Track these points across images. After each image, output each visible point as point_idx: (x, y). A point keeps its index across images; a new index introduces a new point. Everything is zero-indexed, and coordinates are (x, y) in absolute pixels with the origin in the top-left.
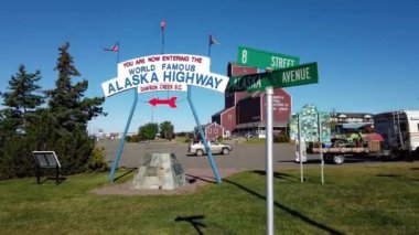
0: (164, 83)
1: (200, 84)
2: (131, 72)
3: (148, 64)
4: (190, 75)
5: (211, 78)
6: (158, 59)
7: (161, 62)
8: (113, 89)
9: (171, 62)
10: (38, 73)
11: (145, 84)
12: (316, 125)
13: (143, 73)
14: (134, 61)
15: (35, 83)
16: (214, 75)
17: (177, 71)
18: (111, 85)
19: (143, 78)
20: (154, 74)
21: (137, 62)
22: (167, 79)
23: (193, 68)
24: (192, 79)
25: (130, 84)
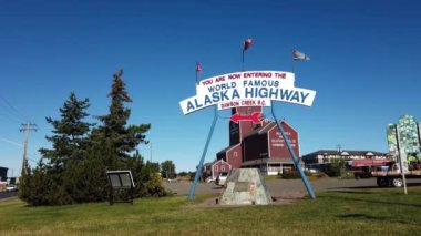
0: (247, 99)
1: (285, 99)
2: (211, 90)
3: (228, 81)
4: (274, 91)
5: (297, 93)
6: (238, 76)
7: (242, 79)
8: (192, 107)
9: (253, 79)
10: (87, 100)
11: (226, 101)
12: (415, 135)
13: (224, 90)
14: (214, 79)
15: (84, 111)
16: (300, 90)
17: (259, 88)
18: (189, 103)
19: (224, 95)
20: (235, 91)
21: (217, 80)
22: (249, 95)
23: (277, 84)
24: (276, 94)
25: (210, 101)
